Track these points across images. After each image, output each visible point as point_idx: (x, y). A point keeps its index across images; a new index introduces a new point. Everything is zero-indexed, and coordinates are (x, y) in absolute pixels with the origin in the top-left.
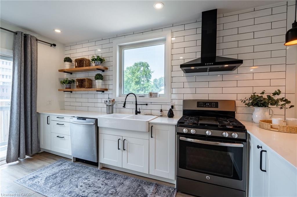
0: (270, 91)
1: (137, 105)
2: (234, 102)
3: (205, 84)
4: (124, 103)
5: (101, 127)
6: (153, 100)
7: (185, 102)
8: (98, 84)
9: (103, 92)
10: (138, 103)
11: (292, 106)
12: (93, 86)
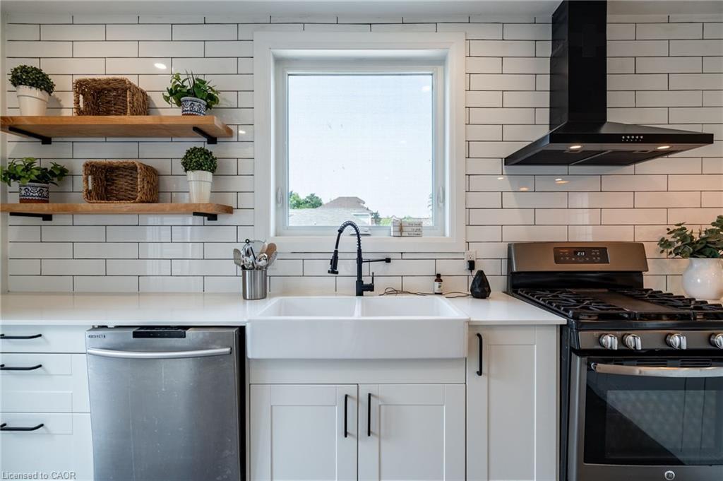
1: (363, 264)
4: (331, 256)
5: (257, 360)
6: (407, 244)
8: (198, 186)
9: (213, 217)
10: (364, 257)
12: (161, 195)
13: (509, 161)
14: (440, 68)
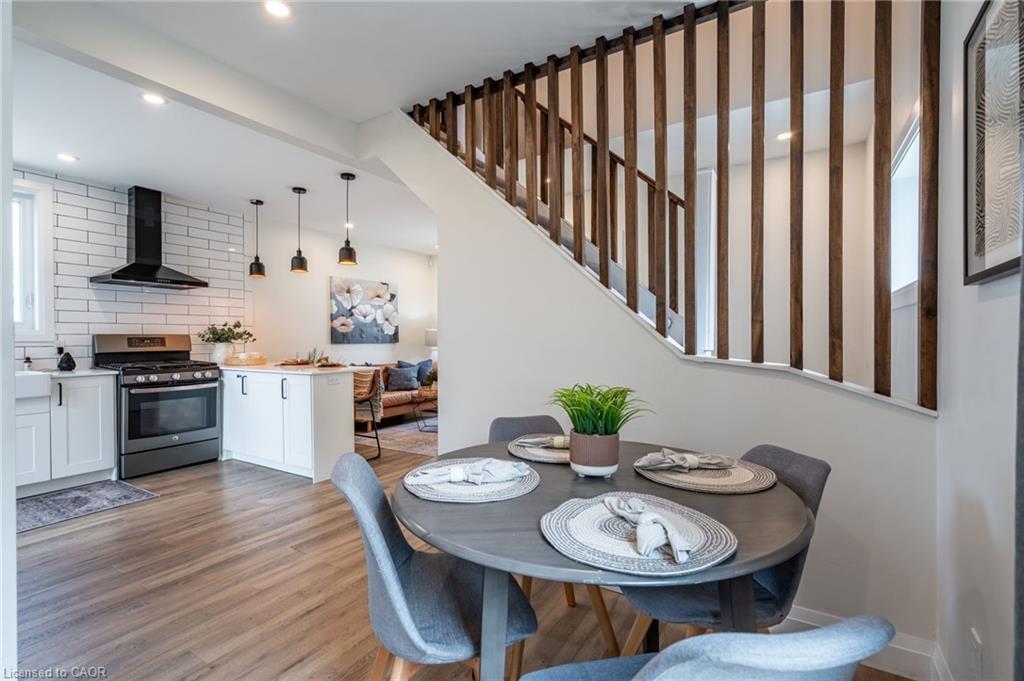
0: (231, 323)
2: (188, 337)
3: (137, 308)
7: (99, 339)
11: (254, 340)
13: (93, 280)
14: (28, 201)
